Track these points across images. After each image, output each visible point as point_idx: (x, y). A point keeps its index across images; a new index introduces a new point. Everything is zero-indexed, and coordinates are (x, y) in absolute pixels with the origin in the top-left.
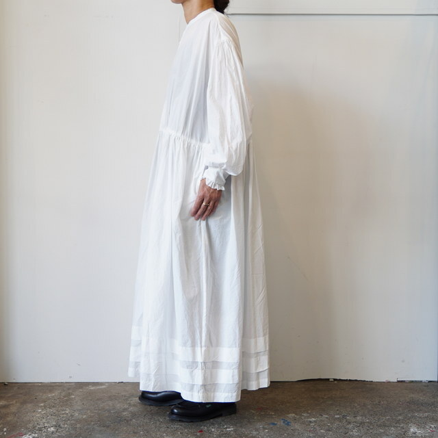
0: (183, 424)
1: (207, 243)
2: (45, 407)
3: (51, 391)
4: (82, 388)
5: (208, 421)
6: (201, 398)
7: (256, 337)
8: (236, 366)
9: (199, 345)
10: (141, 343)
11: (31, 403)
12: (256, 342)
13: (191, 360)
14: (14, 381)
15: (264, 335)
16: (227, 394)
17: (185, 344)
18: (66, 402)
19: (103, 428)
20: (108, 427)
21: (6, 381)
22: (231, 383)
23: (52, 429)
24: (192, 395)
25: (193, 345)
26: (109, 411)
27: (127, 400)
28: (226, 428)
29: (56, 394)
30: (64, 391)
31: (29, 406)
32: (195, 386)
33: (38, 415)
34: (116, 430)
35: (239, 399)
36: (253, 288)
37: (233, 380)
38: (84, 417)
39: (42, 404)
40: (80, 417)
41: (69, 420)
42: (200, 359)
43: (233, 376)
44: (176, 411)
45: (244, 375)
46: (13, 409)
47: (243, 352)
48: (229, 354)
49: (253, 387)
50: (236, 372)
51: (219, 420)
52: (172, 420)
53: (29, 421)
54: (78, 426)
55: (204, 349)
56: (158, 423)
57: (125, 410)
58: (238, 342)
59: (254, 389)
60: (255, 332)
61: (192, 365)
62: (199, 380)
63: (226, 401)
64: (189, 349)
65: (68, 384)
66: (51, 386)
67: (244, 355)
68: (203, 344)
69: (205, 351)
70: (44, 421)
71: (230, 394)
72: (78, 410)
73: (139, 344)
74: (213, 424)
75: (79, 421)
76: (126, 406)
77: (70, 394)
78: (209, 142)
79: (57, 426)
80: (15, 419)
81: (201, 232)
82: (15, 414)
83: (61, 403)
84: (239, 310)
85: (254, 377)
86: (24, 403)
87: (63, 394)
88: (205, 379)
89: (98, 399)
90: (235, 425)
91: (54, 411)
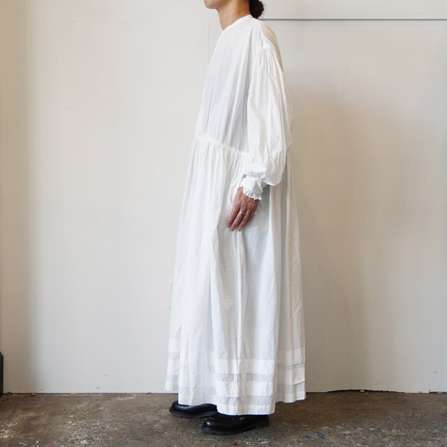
0: (216, 437)
1: (243, 253)
2: (75, 418)
3: (79, 402)
4: (109, 399)
5: (241, 434)
6: (237, 411)
7: (293, 349)
8: (270, 378)
9: (235, 357)
10: (179, 356)
11: (60, 414)
12: (293, 354)
13: (227, 372)
14: (41, 392)
15: (301, 347)
16: (260, 407)
17: (221, 356)
18: (95, 413)
19: (136, 441)
20: (141, 439)
21: (33, 392)
22: (266, 395)
23: (85, 442)
24: (228, 408)
25: (230, 358)
26: (140, 423)
27: (157, 411)
28: (261, 441)
29: (84, 405)
30: (92, 402)
31: (59, 418)
32: (231, 399)
33: (69, 428)
34: (150, 443)
35: (273, 412)
36: (291, 299)
37: (267, 392)
38: (116, 429)
39: (72, 416)
40: (112, 429)
41: (100, 432)
42: (236, 371)
43: (267, 389)
44: (208, 423)
45: (279, 386)
46: (43, 421)
47: (279, 364)
48: (264, 366)
49: (290, 399)
50: (271, 384)
51: (253, 432)
52: (205, 433)
53: (61, 434)
54: (111, 438)
55: (239, 361)
56: (191, 436)
57: (156, 422)
58: (273, 354)
59: (291, 401)
60: (293, 343)
61: (228, 378)
62: (235, 393)
63: (260, 414)
64: (225, 361)
65: (95, 395)
66: (78, 397)
67: (280, 368)
68: (239, 356)
69: (241, 363)
70: (75, 433)
71: (264, 407)
72: (108, 422)
73: (177, 357)
74: (247, 437)
75: (110, 433)
76: (157, 418)
77: (98, 406)
78: (248, 151)
79: (89, 439)
80: (47, 431)
81: (236, 242)
82: (45, 426)
83: (91, 415)
84: (275, 322)
85: (290, 389)
86: (53, 414)
87: (92, 405)
88: (240, 391)
89: (127, 411)
90: (269, 438)
91: (85, 423)
